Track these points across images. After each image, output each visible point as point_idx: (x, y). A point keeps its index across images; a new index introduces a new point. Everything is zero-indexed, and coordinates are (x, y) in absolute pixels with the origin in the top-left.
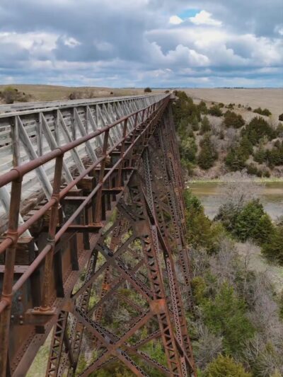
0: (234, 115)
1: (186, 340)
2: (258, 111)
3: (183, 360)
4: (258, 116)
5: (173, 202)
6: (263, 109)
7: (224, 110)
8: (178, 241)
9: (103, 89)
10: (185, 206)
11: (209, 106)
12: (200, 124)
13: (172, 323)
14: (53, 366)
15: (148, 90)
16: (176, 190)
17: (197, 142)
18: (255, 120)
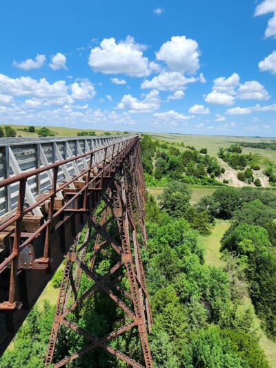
0: (174, 149)
1: (143, 278)
2: (189, 147)
3: (140, 290)
4: (188, 150)
5: (138, 198)
6: (191, 146)
7: (169, 146)
8: (141, 220)
9: (100, 131)
10: (146, 200)
11: (161, 143)
12: (155, 153)
13: (135, 268)
14: (63, 294)
15: (126, 133)
16: (140, 191)
17: (154, 164)
18: (187, 152)
